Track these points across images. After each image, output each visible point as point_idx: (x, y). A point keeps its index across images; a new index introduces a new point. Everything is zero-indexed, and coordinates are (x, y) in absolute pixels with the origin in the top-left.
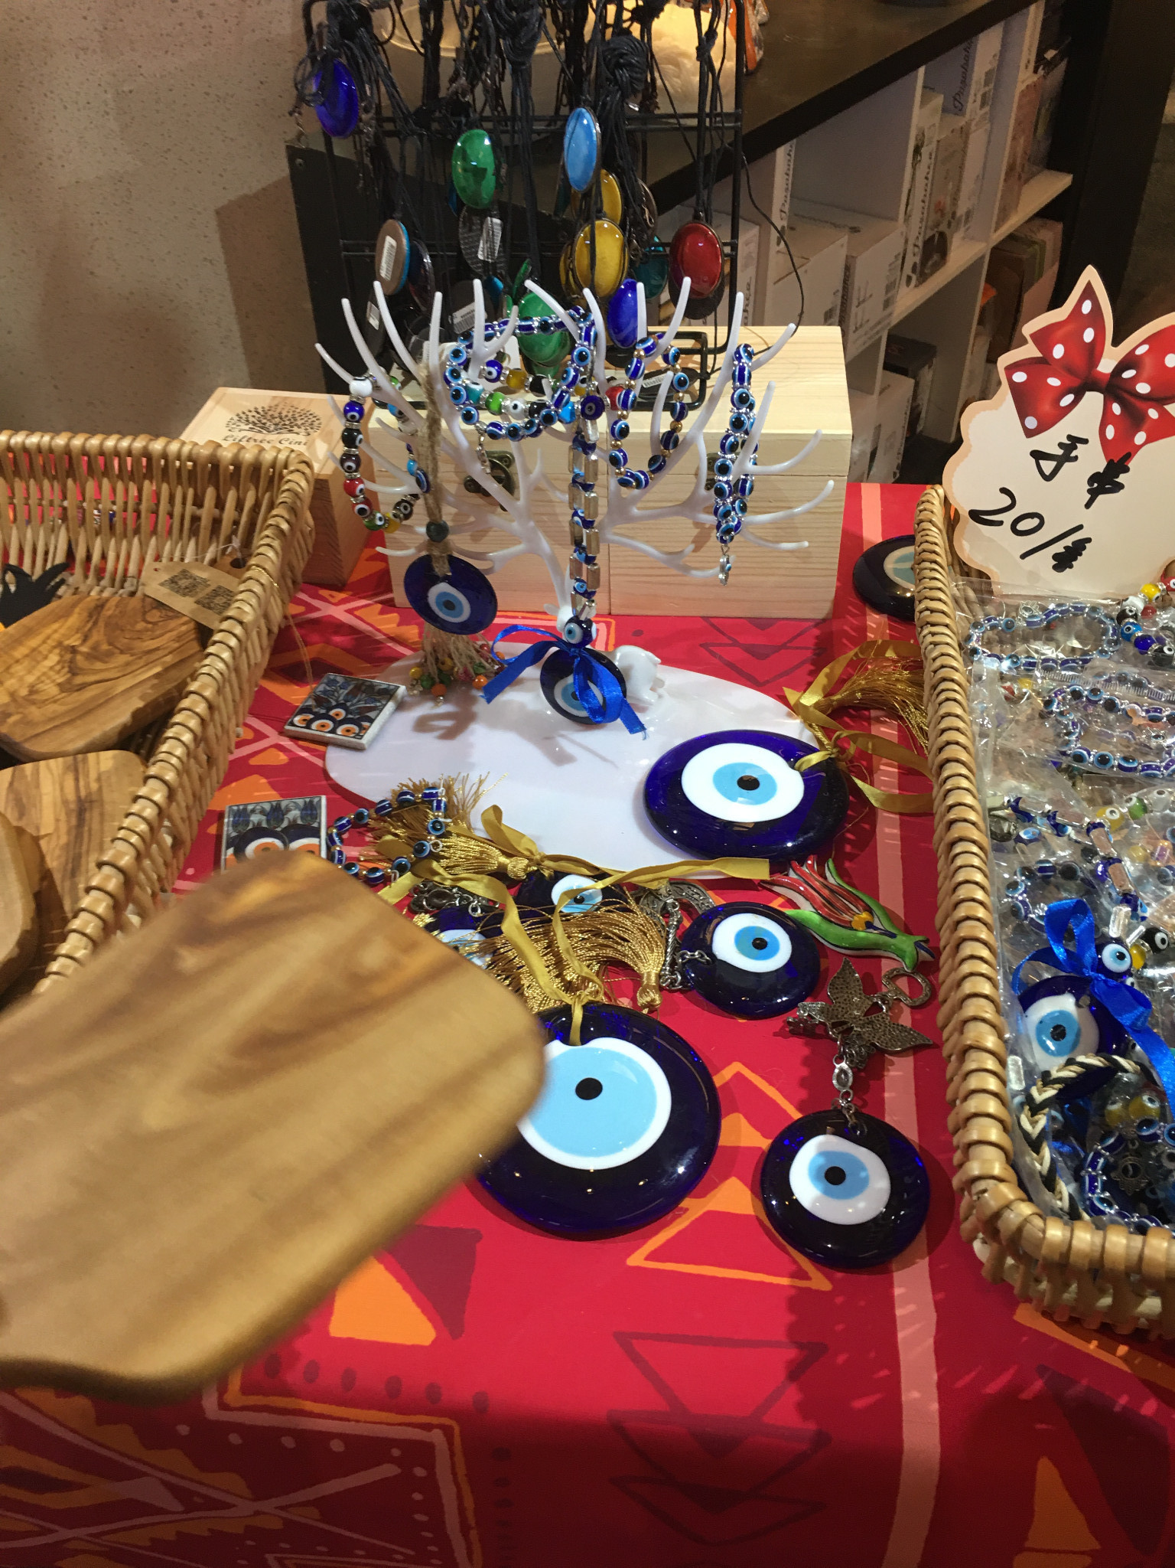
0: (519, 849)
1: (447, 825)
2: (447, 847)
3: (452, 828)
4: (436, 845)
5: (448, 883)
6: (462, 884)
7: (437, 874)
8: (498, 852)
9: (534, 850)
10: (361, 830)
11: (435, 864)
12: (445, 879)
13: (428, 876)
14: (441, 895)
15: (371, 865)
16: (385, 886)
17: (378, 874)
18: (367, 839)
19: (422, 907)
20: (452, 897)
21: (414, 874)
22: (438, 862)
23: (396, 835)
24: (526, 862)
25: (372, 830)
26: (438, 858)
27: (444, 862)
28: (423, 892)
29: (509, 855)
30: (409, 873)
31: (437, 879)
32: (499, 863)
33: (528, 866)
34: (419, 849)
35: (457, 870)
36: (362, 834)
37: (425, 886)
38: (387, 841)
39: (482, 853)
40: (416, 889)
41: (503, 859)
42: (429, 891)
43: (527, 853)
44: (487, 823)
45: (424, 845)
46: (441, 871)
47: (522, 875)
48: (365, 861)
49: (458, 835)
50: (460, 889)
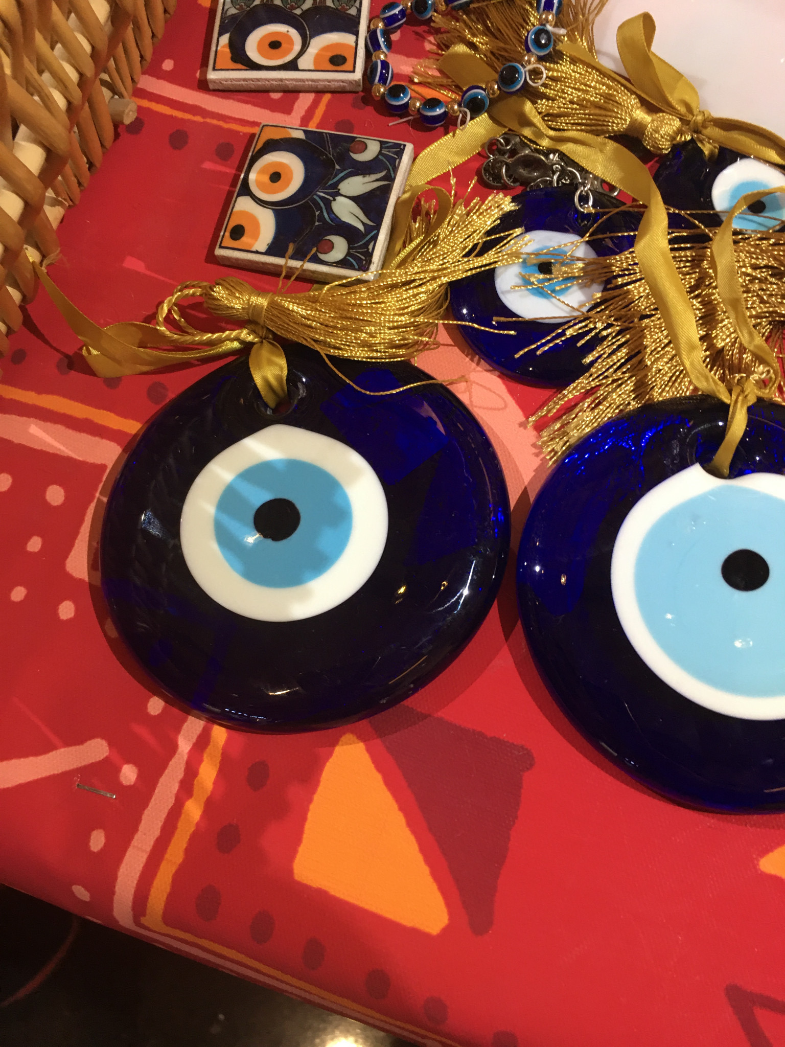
0: (670, 99)
1: (558, 39)
2: (552, 79)
3: (565, 46)
4: (536, 73)
5: (545, 143)
6: (567, 148)
7: (528, 123)
8: (634, 101)
9: (694, 105)
10: (421, 29)
11: (528, 107)
12: (540, 135)
13: (515, 126)
14: (532, 163)
15: (429, 93)
16: (446, 133)
17: (439, 111)
18: (428, 47)
19: (498, 177)
20: (547, 169)
21: (491, 117)
22: (534, 103)
23: (472, 45)
24: (677, 123)
25: (437, 31)
26: (534, 95)
27: (543, 104)
28: (502, 153)
29: (651, 108)
30: (485, 116)
31: (527, 132)
32: (634, 122)
33: (680, 132)
34: (508, 77)
35: (561, 123)
36: (421, 37)
37: (507, 142)
38: (457, 56)
39: (608, 98)
40: (492, 146)
41: (640, 115)
42: (513, 152)
43: (682, 109)
44: (626, 44)
45: (516, 70)
46: (537, 120)
47: (665, 147)
48: (419, 84)
49: (574, 61)
50: (563, 156)
